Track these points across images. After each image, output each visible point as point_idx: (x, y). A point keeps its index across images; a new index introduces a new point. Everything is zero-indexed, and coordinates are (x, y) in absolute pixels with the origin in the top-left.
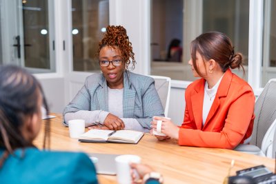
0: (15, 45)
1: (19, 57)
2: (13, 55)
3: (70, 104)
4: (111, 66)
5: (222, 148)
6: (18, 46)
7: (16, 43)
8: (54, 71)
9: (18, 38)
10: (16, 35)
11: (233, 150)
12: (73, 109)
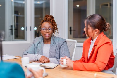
0: (10, 29)
1: (12, 34)
2: (10, 34)
3: (26, 51)
4: (47, 31)
5: (95, 71)
6: (12, 29)
7: (11, 28)
8: (26, 40)
9: (12, 26)
10: (11, 25)
11: (101, 72)
12: (27, 53)
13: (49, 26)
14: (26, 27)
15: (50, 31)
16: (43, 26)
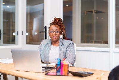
13: (56, 29)
14: (18, 32)
15: (57, 33)
16: (51, 29)
